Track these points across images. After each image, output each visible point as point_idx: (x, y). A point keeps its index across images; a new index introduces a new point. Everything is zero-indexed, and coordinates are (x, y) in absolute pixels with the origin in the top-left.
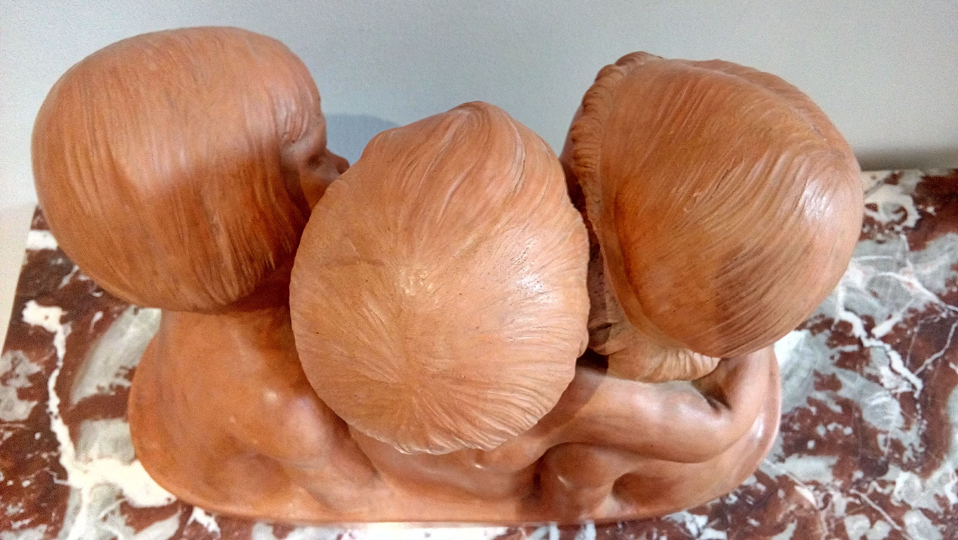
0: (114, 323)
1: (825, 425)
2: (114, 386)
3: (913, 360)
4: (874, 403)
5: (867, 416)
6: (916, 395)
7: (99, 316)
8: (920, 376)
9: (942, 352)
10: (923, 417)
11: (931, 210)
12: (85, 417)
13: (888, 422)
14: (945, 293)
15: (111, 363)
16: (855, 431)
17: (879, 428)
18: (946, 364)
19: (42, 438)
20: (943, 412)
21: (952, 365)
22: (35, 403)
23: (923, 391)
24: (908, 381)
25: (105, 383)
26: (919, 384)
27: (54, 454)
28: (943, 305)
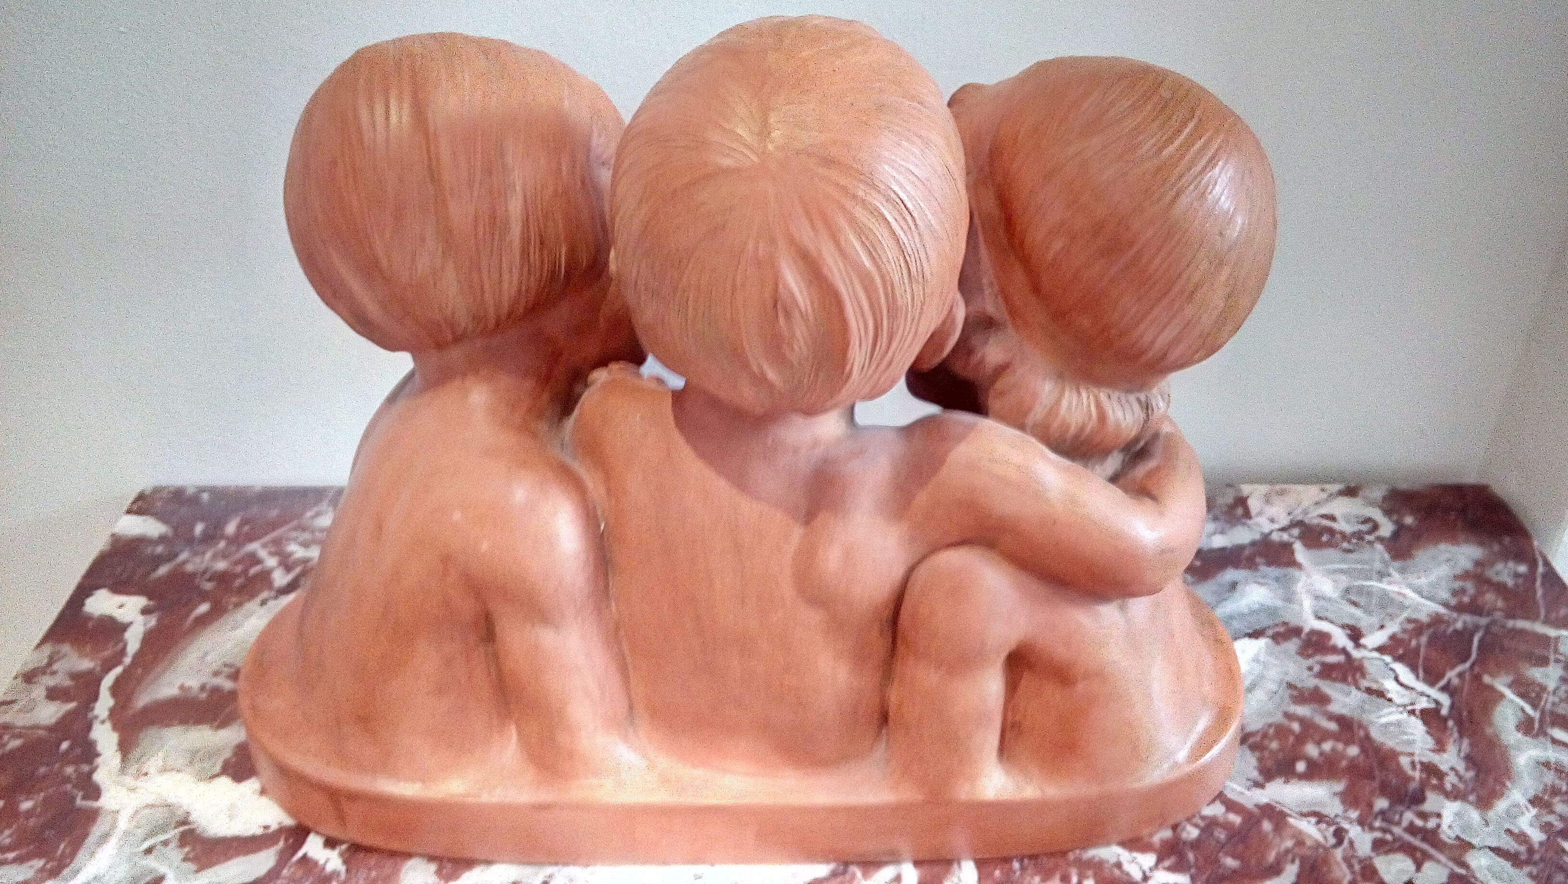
0: (226, 616)
1: (1318, 743)
2: (208, 687)
3: (1427, 671)
4: (1383, 720)
5: (1375, 734)
6: (1444, 711)
7: (204, 608)
8: (1444, 689)
9: (1467, 665)
10: (1461, 735)
11: (1409, 520)
12: (152, 723)
13: (1411, 743)
14: (1453, 602)
15: (209, 658)
16: (1364, 750)
17: (1399, 749)
18: (1477, 678)
19: (71, 748)
20: (1489, 731)
21: (1487, 679)
22: (72, 705)
23: (1452, 707)
24: (1428, 696)
25: (193, 683)
26: (1445, 700)
27: (85, 768)
28: (1455, 615)
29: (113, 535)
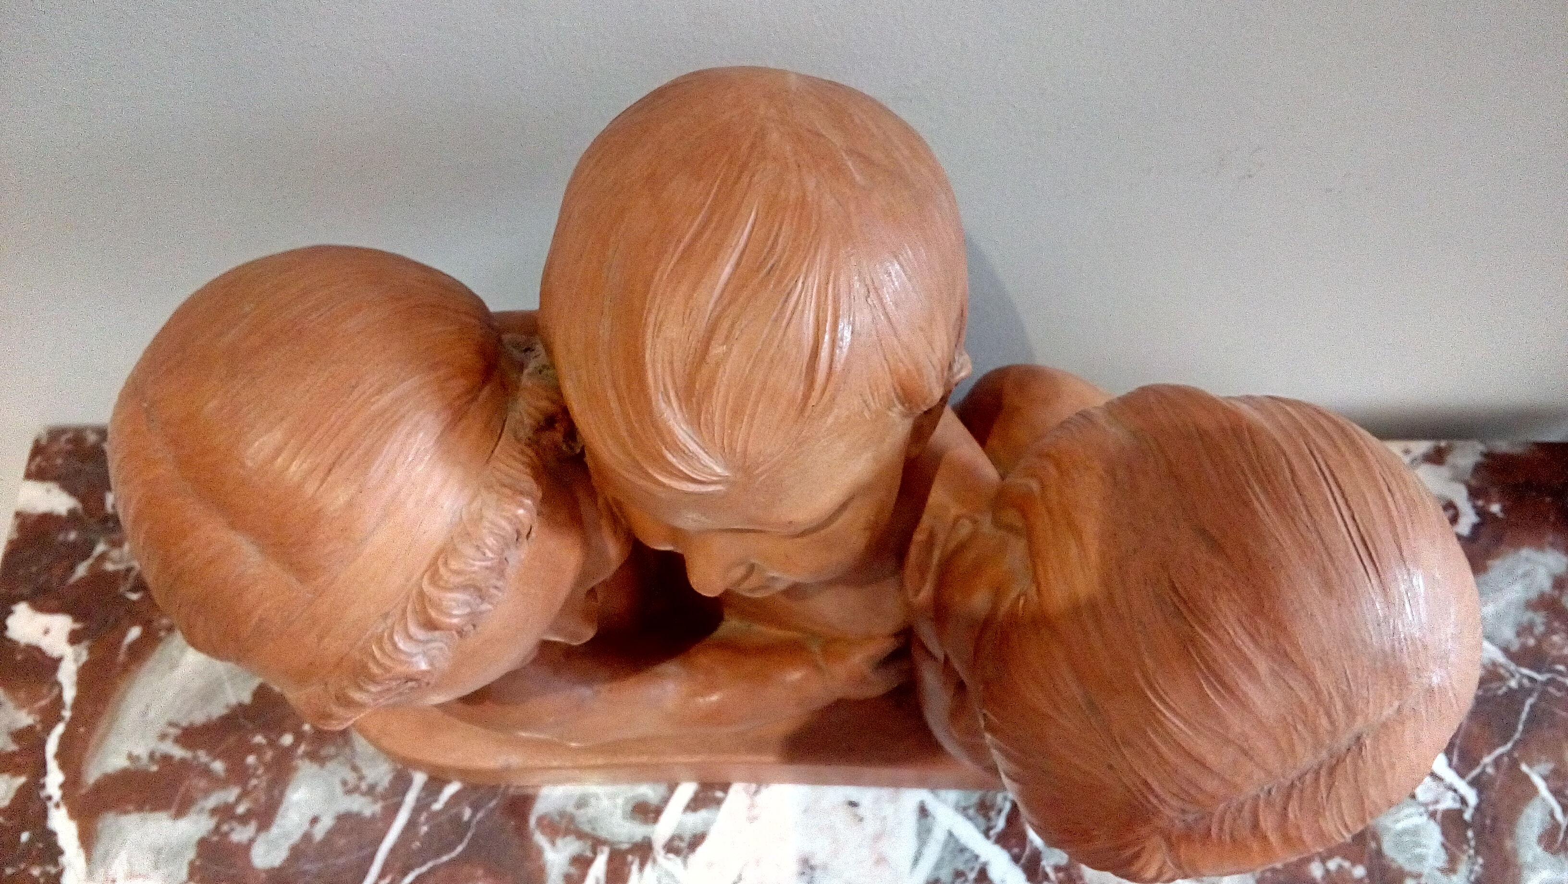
0: (160, 647)
1: (1323, 861)
2: (157, 755)
3: (1462, 757)
4: (1399, 826)
5: (1388, 847)
6: (1467, 816)
7: (135, 632)
8: (1473, 783)
9: (1509, 745)
10: (1477, 852)
11: (1495, 508)
12: (107, 807)
13: (1421, 859)
14: (1515, 646)
15: (152, 715)
16: (1370, 873)
17: (1408, 867)
18: (1514, 764)
19: (31, 841)
20: (1508, 844)
21: (1524, 768)
22: (22, 780)
23: (1478, 809)
24: (1455, 791)
25: (141, 751)
26: (1472, 797)
27: (53, 870)
28: (1512, 667)
29: (18, 515)
